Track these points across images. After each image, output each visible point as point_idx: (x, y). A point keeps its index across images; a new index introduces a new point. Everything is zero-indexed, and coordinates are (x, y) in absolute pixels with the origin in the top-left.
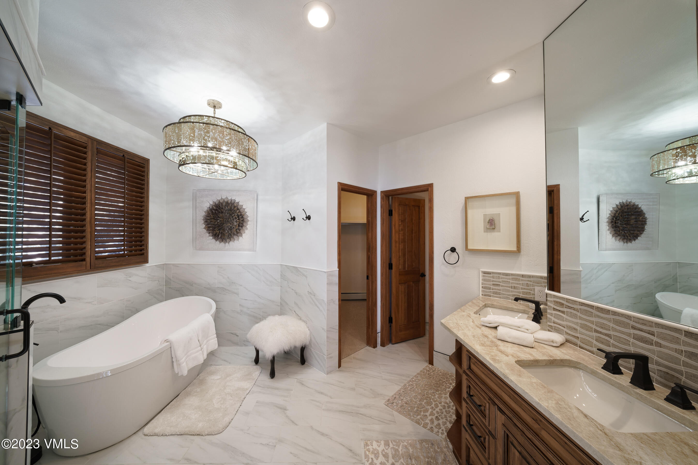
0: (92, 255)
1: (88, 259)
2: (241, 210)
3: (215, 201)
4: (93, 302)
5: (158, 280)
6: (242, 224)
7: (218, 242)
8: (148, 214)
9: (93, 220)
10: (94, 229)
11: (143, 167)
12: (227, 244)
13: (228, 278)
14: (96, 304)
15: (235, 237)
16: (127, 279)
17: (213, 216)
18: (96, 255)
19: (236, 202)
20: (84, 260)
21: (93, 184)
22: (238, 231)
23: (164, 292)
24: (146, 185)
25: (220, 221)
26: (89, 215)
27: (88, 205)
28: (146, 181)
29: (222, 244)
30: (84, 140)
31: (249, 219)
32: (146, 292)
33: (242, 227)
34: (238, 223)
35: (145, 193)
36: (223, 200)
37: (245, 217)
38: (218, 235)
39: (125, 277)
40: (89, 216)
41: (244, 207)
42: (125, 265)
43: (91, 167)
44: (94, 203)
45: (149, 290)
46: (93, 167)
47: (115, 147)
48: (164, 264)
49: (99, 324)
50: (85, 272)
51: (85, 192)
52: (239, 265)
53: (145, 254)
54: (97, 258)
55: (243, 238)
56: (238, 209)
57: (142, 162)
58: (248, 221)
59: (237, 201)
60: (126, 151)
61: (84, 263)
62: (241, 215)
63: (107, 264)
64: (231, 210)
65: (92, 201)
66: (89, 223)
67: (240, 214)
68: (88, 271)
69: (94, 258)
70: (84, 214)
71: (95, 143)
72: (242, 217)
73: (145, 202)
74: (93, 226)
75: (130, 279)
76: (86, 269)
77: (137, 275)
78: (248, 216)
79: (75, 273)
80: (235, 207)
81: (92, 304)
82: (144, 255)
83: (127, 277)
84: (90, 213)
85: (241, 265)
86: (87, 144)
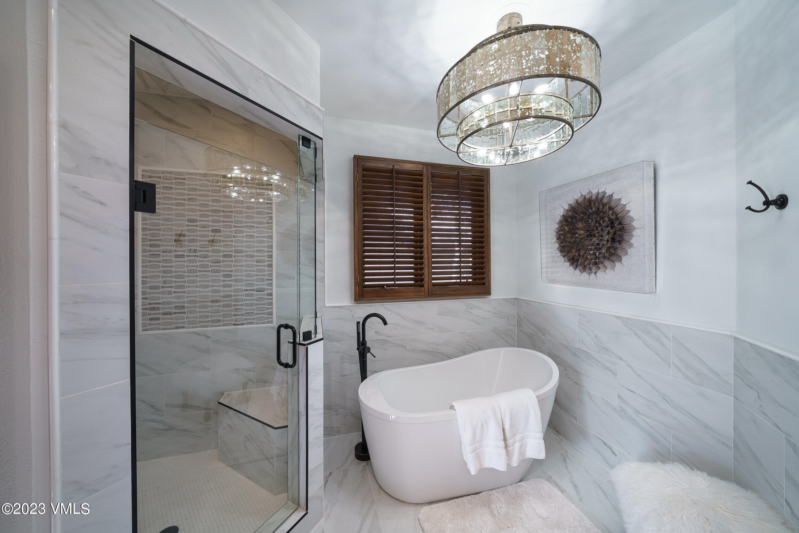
0: (429, 281)
1: (426, 285)
2: (618, 210)
3: (571, 203)
4: (434, 329)
5: (507, 318)
6: (621, 236)
7: (578, 271)
8: (489, 235)
9: (430, 246)
10: (430, 255)
11: (482, 181)
12: (593, 275)
13: (596, 337)
14: (436, 332)
15: (607, 263)
16: (468, 311)
17: (568, 229)
18: (433, 281)
19: (607, 195)
20: (422, 286)
21: (429, 210)
22: (612, 251)
23: (515, 335)
24: (485, 201)
25: (580, 235)
26: (426, 241)
27: (425, 232)
28: (485, 196)
29: (585, 275)
30: (419, 168)
31: (635, 224)
32: (491, 330)
33: (620, 242)
34: (611, 236)
35: (485, 211)
36: (583, 197)
37: (626, 221)
38: (578, 261)
39: (466, 309)
40: (426, 243)
41: (623, 202)
42: (462, 295)
43: (426, 193)
44: (430, 228)
45: (495, 328)
46: (428, 193)
47: (449, 167)
48: (515, 298)
49: (440, 353)
50: (424, 297)
51: (422, 220)
52: (616, 317)
53: (487, 284)
54: (434, 285)
55: (624, 264)
56: (611, 208)
57: (479, 174)
58: (634, 228)
59: (608, 193)
60: (461, 167)
61: (423, 288)
62: (617, 219)
63: (443, 292)
64: (598, 212)
65: (429, 227)
66: (426, 249)
67: (613, 217)
68: (427, 297)
69: (432, 285)
70: (422, 241)
71: (430, 168)
72: (620, 223)
73: (485, 221)
74: (430, 252)
75: (471, 311)
76: (424, 295)
77: (479, 308)
78: (632, 218)
79: (415, 298)
80: (604, 205)
81: (433, 330)
82: (485, 285)
83: (467, 308)
84: (426, 240)
85: (620, 317)
86: (422, 171)
